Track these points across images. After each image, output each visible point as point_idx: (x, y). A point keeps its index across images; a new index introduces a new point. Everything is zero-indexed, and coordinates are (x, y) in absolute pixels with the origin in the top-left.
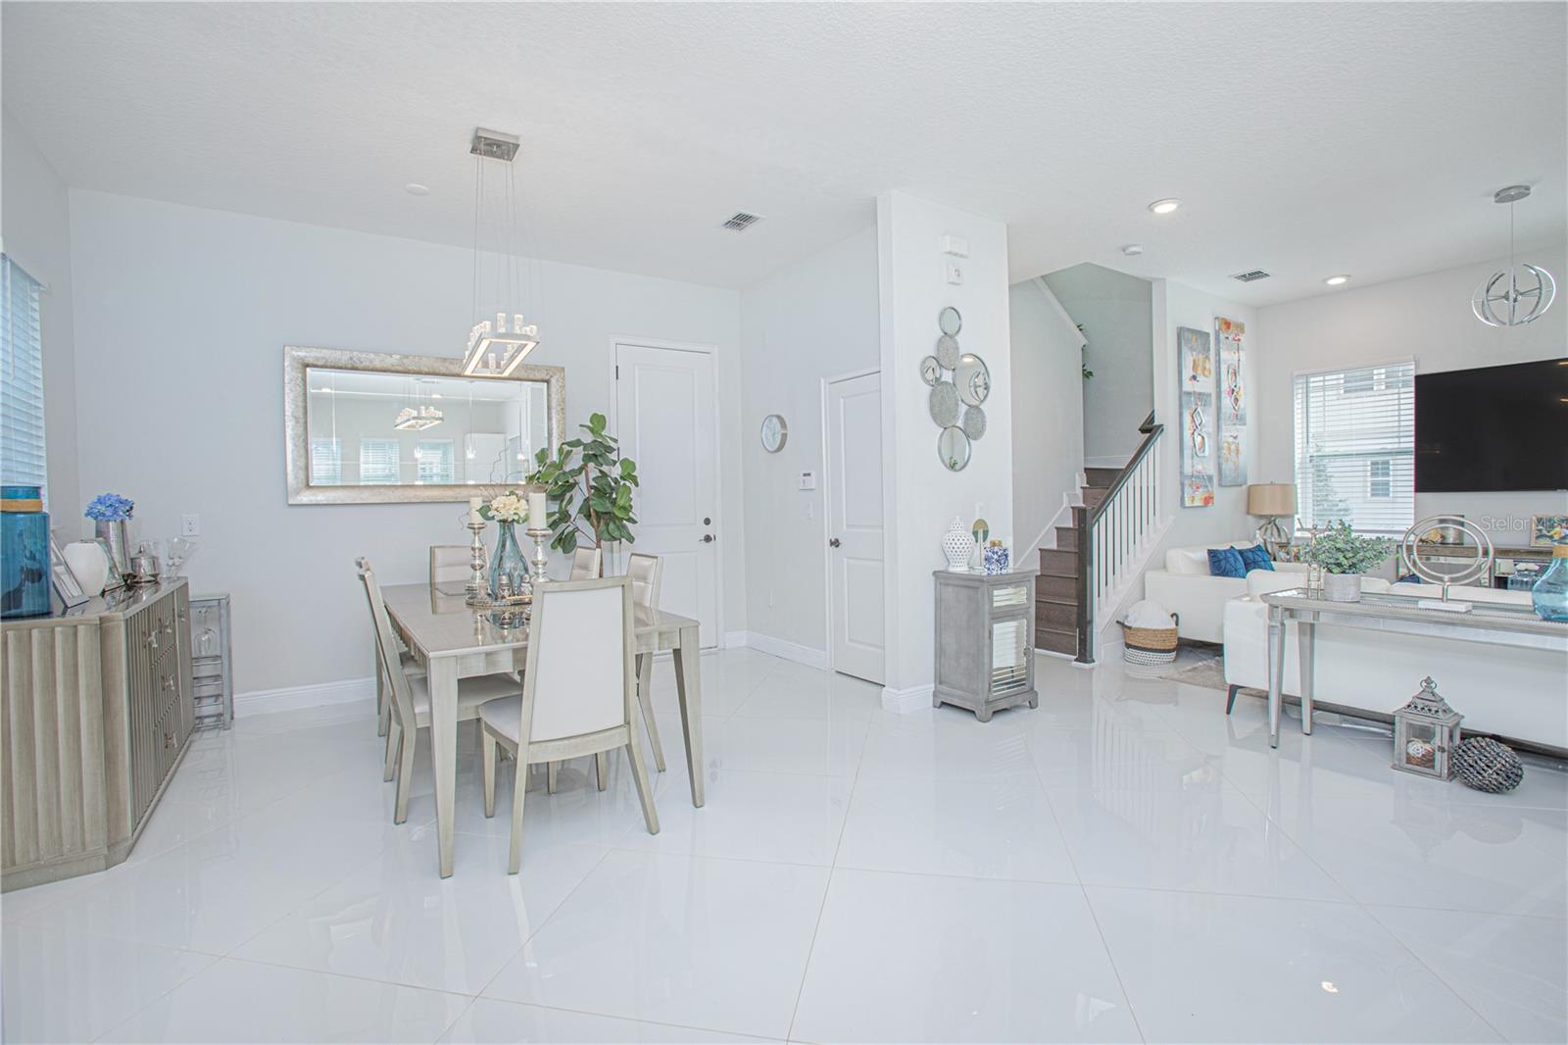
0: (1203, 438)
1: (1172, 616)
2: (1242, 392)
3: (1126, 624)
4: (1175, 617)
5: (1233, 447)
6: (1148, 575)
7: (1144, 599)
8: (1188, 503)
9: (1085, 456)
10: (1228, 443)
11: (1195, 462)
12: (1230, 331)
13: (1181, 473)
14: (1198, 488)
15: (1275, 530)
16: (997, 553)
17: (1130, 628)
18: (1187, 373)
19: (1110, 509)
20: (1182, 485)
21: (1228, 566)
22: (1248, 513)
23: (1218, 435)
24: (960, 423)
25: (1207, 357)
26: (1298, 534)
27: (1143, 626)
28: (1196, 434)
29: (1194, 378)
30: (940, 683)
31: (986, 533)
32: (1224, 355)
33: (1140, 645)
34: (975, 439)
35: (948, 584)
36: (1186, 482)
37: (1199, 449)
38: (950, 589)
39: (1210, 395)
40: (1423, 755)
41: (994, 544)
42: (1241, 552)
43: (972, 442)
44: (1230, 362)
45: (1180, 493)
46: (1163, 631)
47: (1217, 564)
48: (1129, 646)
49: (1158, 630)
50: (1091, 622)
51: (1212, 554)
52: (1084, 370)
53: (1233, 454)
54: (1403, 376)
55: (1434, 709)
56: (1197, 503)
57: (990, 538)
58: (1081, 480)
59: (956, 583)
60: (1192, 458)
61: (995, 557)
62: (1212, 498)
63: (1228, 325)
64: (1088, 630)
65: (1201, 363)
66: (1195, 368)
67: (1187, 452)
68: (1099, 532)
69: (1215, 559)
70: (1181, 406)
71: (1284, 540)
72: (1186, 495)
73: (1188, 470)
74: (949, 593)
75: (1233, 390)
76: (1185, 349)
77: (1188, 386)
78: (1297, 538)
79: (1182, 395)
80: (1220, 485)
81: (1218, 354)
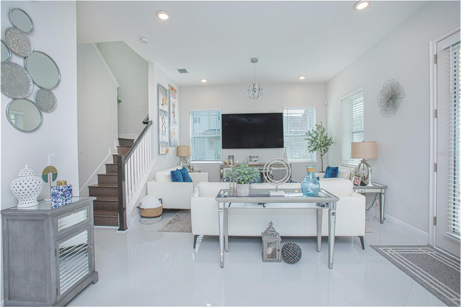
0: (165, 128)
1: (159, 200)
2: (176, 113)
3: (141, 207)
4: (160, 200)
5: (174, 132)
6: (149, 184)
7: (147, 195)
8: (161, 153)
9: (118, 134)
10: (172, 130)
11: (163, 137)
12: (173, 91)
13: (159, 141)
14: (164, 147)
15: (185, 161)
16: (62, 190)
17: (143, 209)
18: (161, 102)
19: (132, 156)
20: (159, 145)
21: (178, 177)
22: (177, 156)
23: (169, 128)
24: (32, 98)
25: (167, 98)
26: (192, 162)
27: (149, 208)
28: (163, 126)
29: (163, 104)
30: (9, 299)
31: (55, 176)
32: (171, 99)
33: (148, 216)
34: (47, 111)
35: (16, 220)
36: (161, 145)
37: (164, 132)
38: (18, 223)
39: (167, 112)
40: (271, 253)
41: (60, 184)
42: (180, 170)
43: (43, 113)
44: (173, 102)
45: (158, 149)
46: (157, 208)
47: (174, 176)
48: (142, 217)
49: (155, 208)
50: (125, 209)
51: (172, 172)
52: (118, 99)
53: (174, 135)
54: (218, 114)
55: (275, 234)
56: (164, 152)
57: (59, 178)
58: (116, 143)
59: (22, 218)
60: (162, 135)
61: (61, 193)
62: (168, 150)
63: (172, 88)
64: (124, 213)
65: (165, 100)
66: (163, 101)
67: (161, 133)
68: (128, 167)
69: (174, 175)
70: (158, 114)
71: (188, 165)
72: (160, 150)
73: (161, 140)
74: (17, 227)
75: (174, 112)
76: (160, 93)
77: (161, 107)
78: (192, 164)
79: (159, 111)
80: (170, 146)
81: (169, 98)
